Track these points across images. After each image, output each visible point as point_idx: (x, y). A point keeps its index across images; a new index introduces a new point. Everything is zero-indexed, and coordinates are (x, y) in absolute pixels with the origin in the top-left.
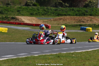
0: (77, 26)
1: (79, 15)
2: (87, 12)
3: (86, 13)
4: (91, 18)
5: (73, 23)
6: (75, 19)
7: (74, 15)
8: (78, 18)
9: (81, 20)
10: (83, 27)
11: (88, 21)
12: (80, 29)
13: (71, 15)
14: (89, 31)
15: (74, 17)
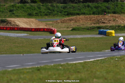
0: (94, 29)
1: (97, 13)
2: (108, 8)
3: (107, 10)
4: (114, 16)
5: (89, 24)
6: (92, 19)
7: (90, 14)
8: (96, 18)
9: (101, 20)
10: (102, 30)
11: (110, 21)
12: (98, 33)
13: (86, 13)
14: (110, 35)
15: (90, 16)
